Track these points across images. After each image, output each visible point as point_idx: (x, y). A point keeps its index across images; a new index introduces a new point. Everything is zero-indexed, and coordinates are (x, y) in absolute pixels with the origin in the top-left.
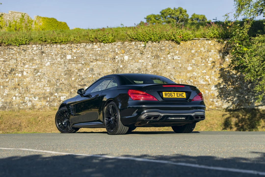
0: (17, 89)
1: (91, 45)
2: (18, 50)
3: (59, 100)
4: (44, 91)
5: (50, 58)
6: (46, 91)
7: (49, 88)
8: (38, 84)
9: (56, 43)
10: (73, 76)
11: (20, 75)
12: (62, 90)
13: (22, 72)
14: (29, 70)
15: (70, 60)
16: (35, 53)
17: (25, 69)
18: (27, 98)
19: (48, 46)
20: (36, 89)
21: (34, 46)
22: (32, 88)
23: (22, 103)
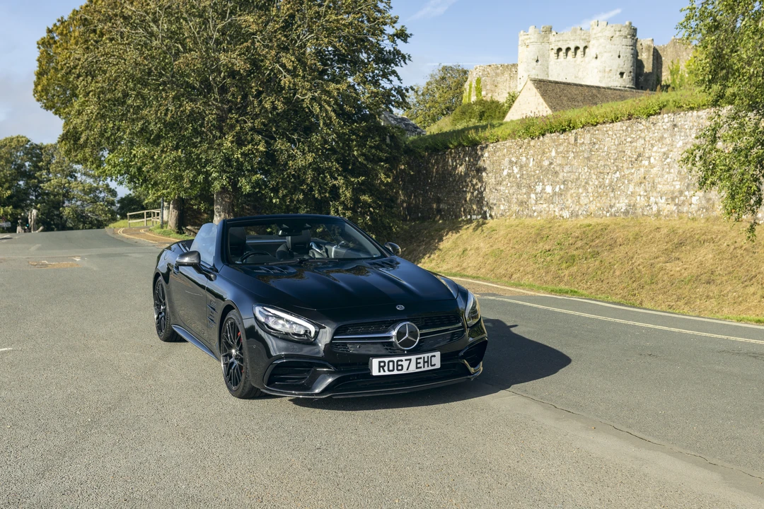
0: (643, 185)
2: (647, 125)
3: (690, 202)
4: (672, 187)
5: (683, 134)
6: (675, 187)
7: (679, 183)
8: (666, 176)
9: (692, 109)
11: (647, 163)
13: (649, 158)
14: (658, 154)
16: (665, 127)
17: (653, 154)
18: (652, 199)
19: (682, 114)
20: (664, 184)
21: (666, 116)
22: (659, 183)
23: (646, 207)
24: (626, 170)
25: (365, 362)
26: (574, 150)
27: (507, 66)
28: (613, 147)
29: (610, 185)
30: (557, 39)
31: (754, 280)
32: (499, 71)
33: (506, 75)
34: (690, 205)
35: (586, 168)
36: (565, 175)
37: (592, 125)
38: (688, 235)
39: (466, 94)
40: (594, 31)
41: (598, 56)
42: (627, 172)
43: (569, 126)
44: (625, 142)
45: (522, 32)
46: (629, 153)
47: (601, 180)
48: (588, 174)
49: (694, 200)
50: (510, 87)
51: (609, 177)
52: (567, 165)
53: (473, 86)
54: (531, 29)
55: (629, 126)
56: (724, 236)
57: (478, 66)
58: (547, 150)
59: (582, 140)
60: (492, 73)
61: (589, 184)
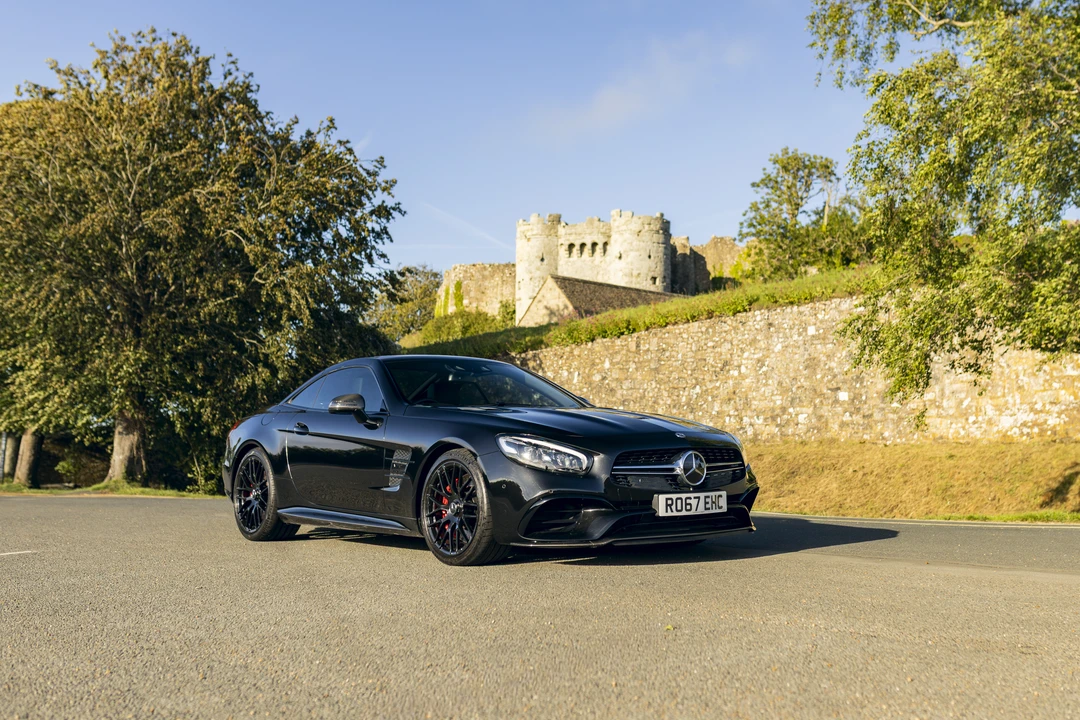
0: (732, 402)
1: (848, 301)
2: (734, 323)
3: (796, 422)
4: (772, 404)
5: (781, 335)
6: (775, 403)
7: (780, 397)
8: (763, 389)
9: (792, 303)
10: (818, 371)
11: (736, 373)
12: (800, 401)
13: (739, 366)
14: (750, 362)
15: (813, 336)
16: (757, 327)
17: (744, 362)
18: (746, 419)
19: (779, 310)
20: (760, 400)
21: (758, 312)
22: (754, 398)
23: (739, 430)
24: (708, 383)
25: (646, 500)
26: (636, 360)
27: (499, 266)
28: (690, 354)
29: (688, 404)
30: (568, 232)
31: (895, 511)
32: (486, 273)
33: (497, 279)
34: (797, 425)
35: (654, 383)
36: (625, 392)
37: (661, 326)
38: (801, 461)
39: (440, 303)
40: (616, 224)
41: (623, 256)
42: (710, 386)
43: (627, 328)
44: (705, 347)
45: (521, 221)
46: (711, 362)
47: (675, 398)
48: (656, 390)
49: (801, 418)
50: (502, 294)
51: (686, 393)
52: (626, 379)
53: (451, 292)
54: (533, 218)
55: (710, 327)
56: (846, 462)
57: (458, 265)
58: (597, 361)
59: (647, 346)
60: (477, 275)
61: (658, 404)
